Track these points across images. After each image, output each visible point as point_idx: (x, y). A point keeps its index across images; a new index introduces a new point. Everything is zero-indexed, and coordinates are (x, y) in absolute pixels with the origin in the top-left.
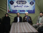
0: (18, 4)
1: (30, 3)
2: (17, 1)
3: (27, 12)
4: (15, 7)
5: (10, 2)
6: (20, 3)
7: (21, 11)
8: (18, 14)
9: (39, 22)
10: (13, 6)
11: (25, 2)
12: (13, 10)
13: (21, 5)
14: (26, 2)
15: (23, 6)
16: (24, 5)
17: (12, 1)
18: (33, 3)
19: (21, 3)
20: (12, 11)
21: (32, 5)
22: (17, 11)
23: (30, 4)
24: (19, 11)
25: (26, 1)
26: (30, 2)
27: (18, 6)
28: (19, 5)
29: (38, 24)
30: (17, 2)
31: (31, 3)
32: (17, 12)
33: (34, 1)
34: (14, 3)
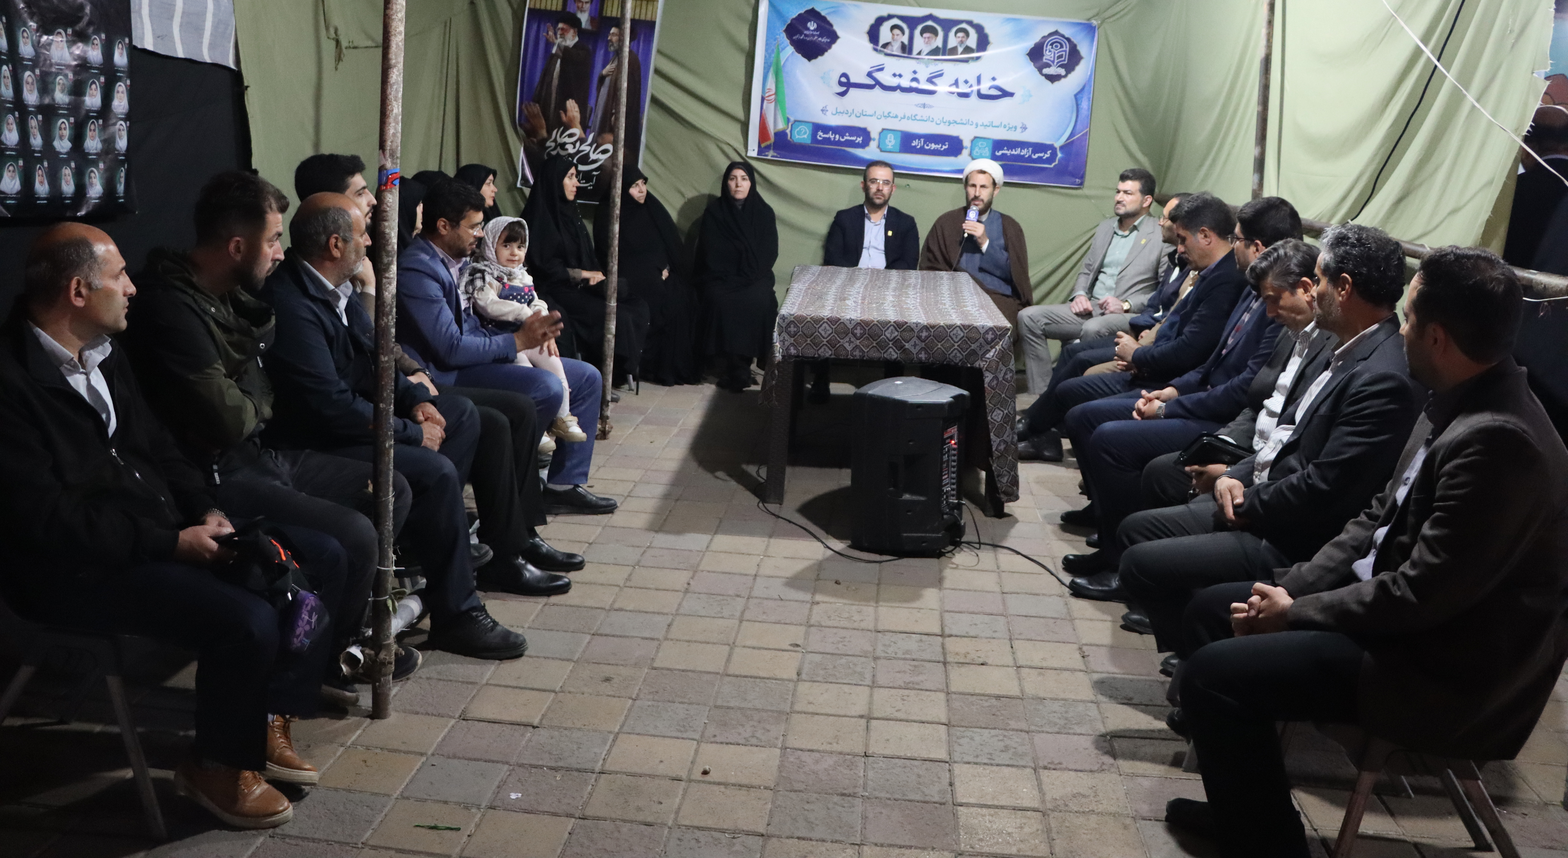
0: (879, 59)
1: (1035, 54)
2: (880, 21)
3: (995, 170)
4: (846, 84)
5: (794, 30)
6: (907, 49)
7: (908, 143)
8: (881, 174)
9: (1098, 289)
10: (824, 78)
11: (972, 41)
12: (817, 127)
13: (924, 73)
14: (983, 42)
15: (942, 87)
16: (952, 70)
17: (813, 14)
18: (1073, 59)
19: (920, 43)
20: (802, 136)
21: (1052, 78)
22: (865, 134)
23: (1030, 68)
24: (892, 142)
25: (979, 29)
26: (1030, 43)
27: (885, 78)
28: (893, 65)
29: (1082, 303)
30: (873, 34)
31: (1049, 55)
32: (870, 152)
33: (1090, 29)
34: (834, 37)
